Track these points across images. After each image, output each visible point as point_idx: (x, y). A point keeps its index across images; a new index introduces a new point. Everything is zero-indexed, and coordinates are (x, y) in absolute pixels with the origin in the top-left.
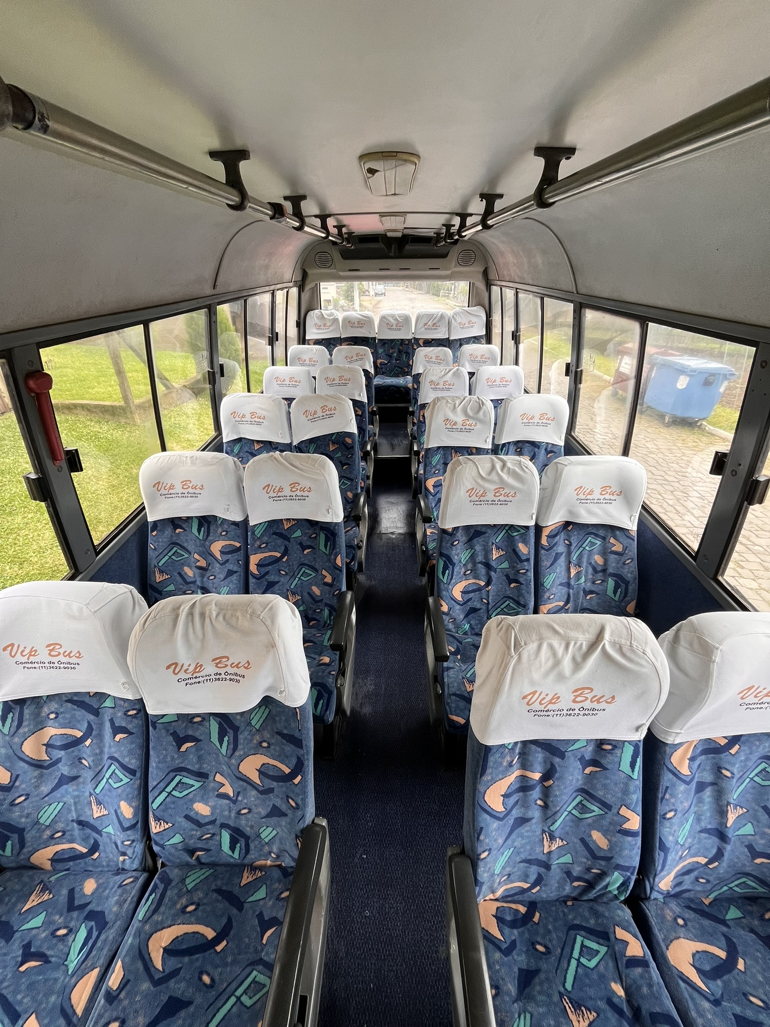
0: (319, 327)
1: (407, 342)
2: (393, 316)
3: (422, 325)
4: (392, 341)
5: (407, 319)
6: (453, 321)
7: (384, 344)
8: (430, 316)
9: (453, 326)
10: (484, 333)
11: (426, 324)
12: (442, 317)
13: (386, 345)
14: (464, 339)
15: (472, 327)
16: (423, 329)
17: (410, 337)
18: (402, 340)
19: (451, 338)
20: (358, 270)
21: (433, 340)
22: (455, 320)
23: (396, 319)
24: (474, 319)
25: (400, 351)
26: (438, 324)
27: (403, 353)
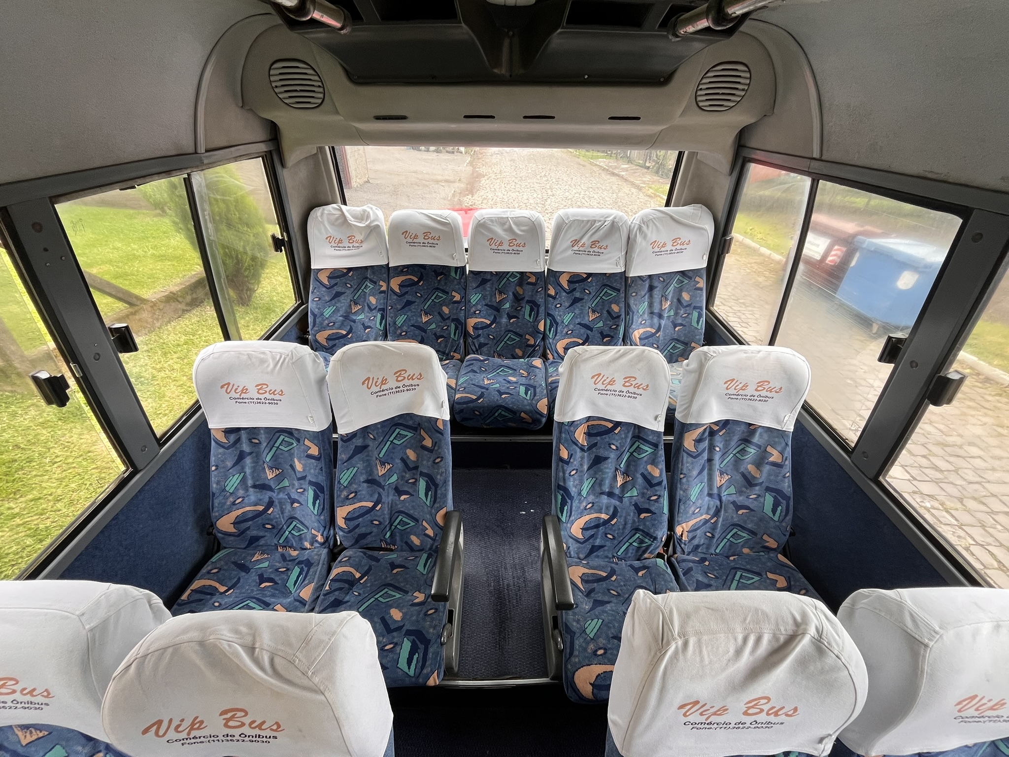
0: (338, 244)
1: (533, 280)
2: (502, 222)
3: (569, 243)
4: (501, 275)
5: (534, 229)
6: (639, 239)
7: (484, 282)
8: (587, 225)
9: (637, 250)
10: (705, 265)
11: (575, 242)
12: (614, 227)
13: (488, 285)
14: (659, 275)
15: (681, 251)
16: (570, 252)
17: (541, 267)
18: (522, 273)
19: (632, 274)
20: (403, 118)
21: (590, 275)
22: (645, 237)
23: (510, 230)
24: (685, 235)
25: (517, 298)
26: (604, 244)
27: (523, 304)
